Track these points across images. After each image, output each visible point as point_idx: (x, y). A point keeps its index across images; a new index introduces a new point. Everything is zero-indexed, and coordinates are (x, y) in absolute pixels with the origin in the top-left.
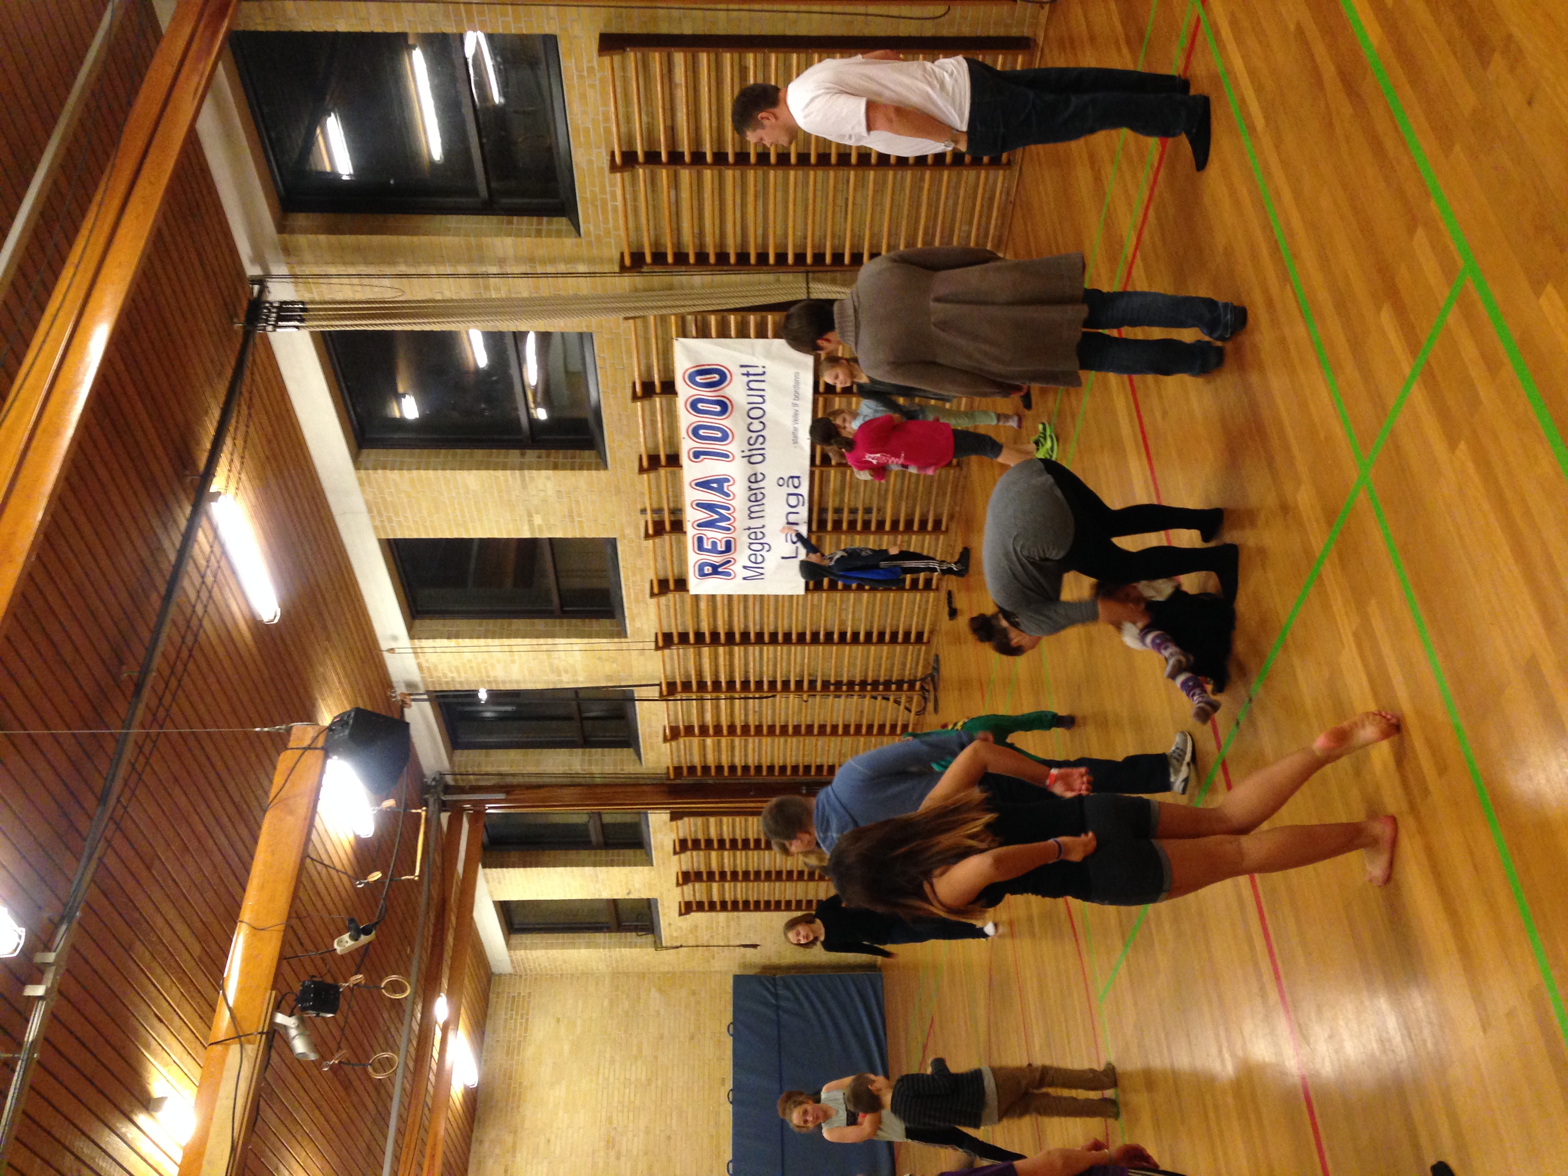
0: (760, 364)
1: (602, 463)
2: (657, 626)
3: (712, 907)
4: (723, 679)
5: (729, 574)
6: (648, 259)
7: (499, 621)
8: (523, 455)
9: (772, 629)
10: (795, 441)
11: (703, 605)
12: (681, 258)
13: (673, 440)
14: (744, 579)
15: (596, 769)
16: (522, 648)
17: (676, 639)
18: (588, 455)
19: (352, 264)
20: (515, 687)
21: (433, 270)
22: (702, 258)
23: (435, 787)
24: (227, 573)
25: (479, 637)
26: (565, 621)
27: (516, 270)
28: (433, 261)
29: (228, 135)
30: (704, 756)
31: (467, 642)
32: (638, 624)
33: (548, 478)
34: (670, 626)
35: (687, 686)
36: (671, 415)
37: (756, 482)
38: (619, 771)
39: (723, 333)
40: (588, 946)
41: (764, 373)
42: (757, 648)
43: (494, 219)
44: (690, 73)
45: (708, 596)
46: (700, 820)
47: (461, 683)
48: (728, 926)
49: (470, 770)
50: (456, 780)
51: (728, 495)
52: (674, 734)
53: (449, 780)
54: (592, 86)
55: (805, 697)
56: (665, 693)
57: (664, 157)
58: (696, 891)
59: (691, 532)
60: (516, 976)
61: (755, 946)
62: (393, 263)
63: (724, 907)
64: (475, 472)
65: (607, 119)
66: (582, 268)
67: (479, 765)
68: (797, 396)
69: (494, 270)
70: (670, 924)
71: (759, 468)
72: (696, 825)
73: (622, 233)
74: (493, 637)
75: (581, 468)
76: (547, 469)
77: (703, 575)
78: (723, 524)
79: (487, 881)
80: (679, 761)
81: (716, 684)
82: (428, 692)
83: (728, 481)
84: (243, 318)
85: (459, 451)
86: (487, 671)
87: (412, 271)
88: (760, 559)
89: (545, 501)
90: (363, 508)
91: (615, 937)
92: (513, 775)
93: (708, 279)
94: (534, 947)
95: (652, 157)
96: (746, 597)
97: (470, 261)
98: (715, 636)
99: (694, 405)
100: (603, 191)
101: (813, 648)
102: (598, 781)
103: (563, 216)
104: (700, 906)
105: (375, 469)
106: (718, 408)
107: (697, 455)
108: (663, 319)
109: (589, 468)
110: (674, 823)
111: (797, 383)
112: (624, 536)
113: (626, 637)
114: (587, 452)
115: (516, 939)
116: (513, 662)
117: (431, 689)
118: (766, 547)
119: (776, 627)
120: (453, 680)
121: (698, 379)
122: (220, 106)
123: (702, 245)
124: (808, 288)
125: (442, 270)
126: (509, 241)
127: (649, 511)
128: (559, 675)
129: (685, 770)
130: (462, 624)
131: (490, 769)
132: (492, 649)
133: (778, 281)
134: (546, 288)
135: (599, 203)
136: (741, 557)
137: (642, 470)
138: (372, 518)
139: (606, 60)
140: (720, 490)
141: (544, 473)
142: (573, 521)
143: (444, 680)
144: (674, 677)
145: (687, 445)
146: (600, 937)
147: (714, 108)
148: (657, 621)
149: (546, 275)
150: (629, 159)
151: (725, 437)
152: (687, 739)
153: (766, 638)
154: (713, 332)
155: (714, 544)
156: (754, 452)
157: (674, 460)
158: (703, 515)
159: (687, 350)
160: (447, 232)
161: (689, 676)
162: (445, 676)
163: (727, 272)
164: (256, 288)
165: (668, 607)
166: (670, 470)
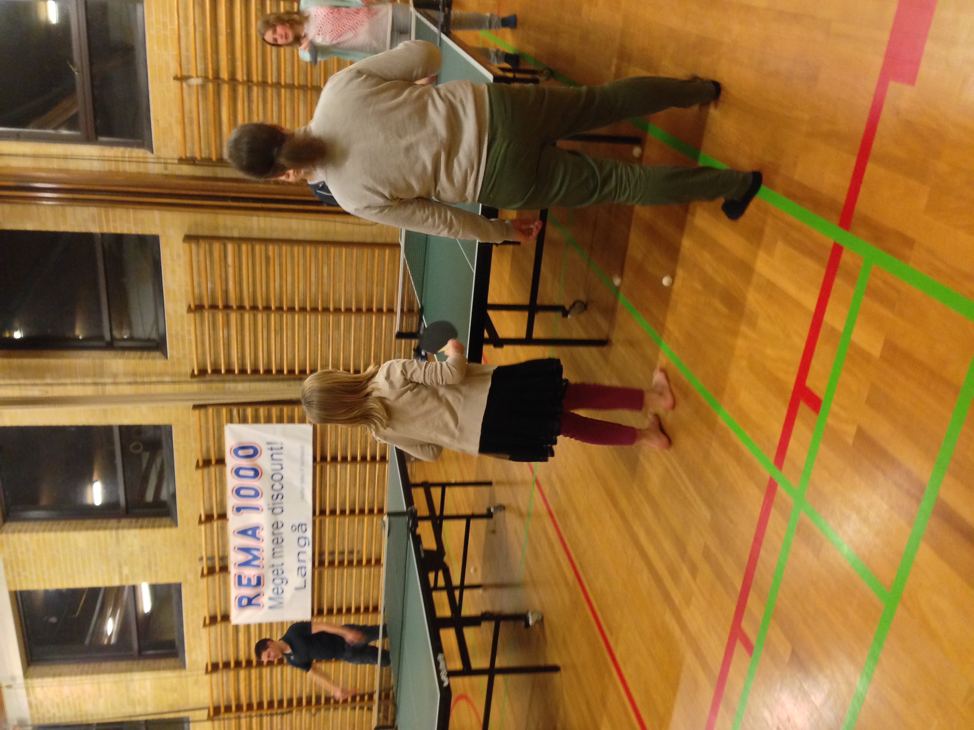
0: (279, 440)
1: (174, 523)
2: (208, 658)
4: (255, 701)
5: (258, 605)
6: (209, 372)
7: (93, 664)
8: (119, 522)
10: (303, 497)
12: (230, 372)
13: (222, 504)
16: (107, 680)
17: (221, 666)
20: (100, 719)
21: (69, 381)
22: (243, 372)
25: (76, 675)
26: (141, 662)
27: (123, 380)
28: (70, 376)
31: (67, 678)
32: (194, 658)
33: (135, 536)
34: (217, 656)
36: (222, 482)
37: (278, 528)
39: (256, 421)
41: (282, 448)
43: (113, 352)
45: (245, 625)
51: (259, 539)
54: (179, 265)
57: (220, 307)
59: (233, 570)
62: (43, 377)
64: (84, 532)
65: (186, 284)
66: (167, 379)
68: (303, 463)
69: (109, 380)
71: (280, 518)
73: (194, 356)
74: (86, 675)
75: (159, 527)
76: (135, 527)
77: (241, 606)
82: (33, 726)
85: (74, 522)
86: (80, 706)
87: (55, 382)
89: (132, 554)
93: (246, 385)
95: (214, 307)
97: (95, 375)
98: (249, 662)
100: (183, 330)
103: (157, 351)
105: (13, 533)
107: (239, 509)
108: (218, 408)
109: (165, 527)
112: (186, 580)
113: (185, 668)
114: (164, 519)
116: (100, 695)
117: (37, 723)
118: (285, 582)
121: (241, 453)
123: (243, 363)
125: (75, 381)
126: (121, 362)
127: (205, 559)
128: (135, 707)
132: (84, 682)
133: (290, 386)
135: (180, 337)
136: (268, 591)
138: (7, 573)
140: (254, 536)
141: (133, 531)
142: (151, 570)
143: (47, 715)
144: (219, 702)
147: (250, 279)
148: (208, 652)
149: (144, 384)
150: (199, 308)
151: (257, 494)
154: (250, 419)
155: (249, 580)
156: (276, 506)
158: (242, 557)
159: (233, 432)
160: (81, 358)
162: (48, 712)
163: (259, 380)
165: (216, 640)
166: (220, 522)
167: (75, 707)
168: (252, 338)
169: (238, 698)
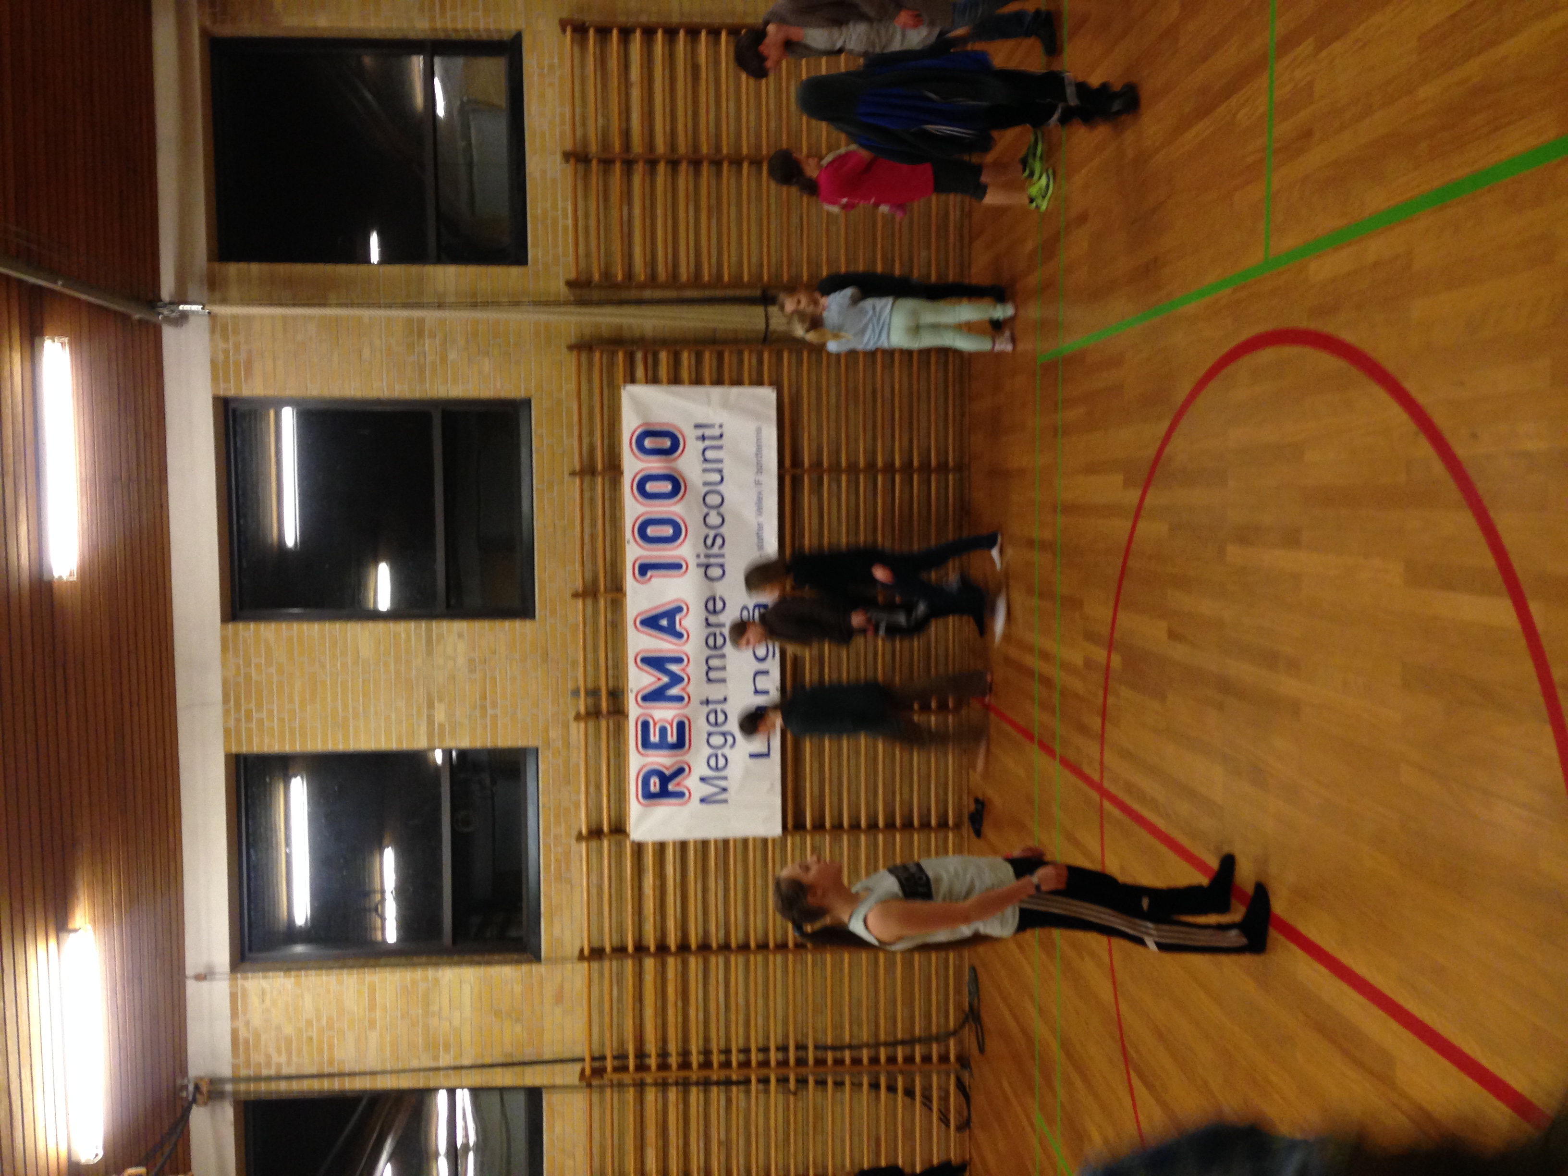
0: (717, 420)
5: (681, 795)
9: (741, 931)
11: (647, 872)
14: (703, 800)
17: (608, 951)
32: (557, 931)
33: (460, 635)
34: (601, 929)
35: (620, 1064)
37: (715, 612)
39: (676, 378)
41: (721, 436)
45: (654, 844)
51: (679, 635)
56: (588, 1076)
59: (634, 711)
65: (563, 122)
68: (760, 469)
71: (719, 587)
73: (571, 259)
76: (461, 620)
77: (648, 795)
78: (674, 691)
83: (679, 609)
86: (331, 1047)
88: (722, 762)
89: (453, 678)
95: (606, 162)
96: (705, 847)
98: (663, 943)
99: (641, 487)
100: (554, 207)
107: (644, 569)
111: (760, 449)
112: (548, 744)
117: (242, 1093)
118: (730, 740)
120: (278, 1072)
121: (648, 443)
127: (582, 693)
135: (549, 222)
136: (698, 759)
137: (575, 597)
138: (227, 713)
141: (457, 626)
142: (484, 715)
143: (264, 1072)
145: (632, 555)
147: (667, 110)
148: (584, 918)
153: (734, 948)
154: (665, 377)
155: (663, 731)
156: (712, 560)
157: (615, 587)
159: (635, 402)
161: (624, 1048)
162: (268, 1061)
167: (321, 1051)
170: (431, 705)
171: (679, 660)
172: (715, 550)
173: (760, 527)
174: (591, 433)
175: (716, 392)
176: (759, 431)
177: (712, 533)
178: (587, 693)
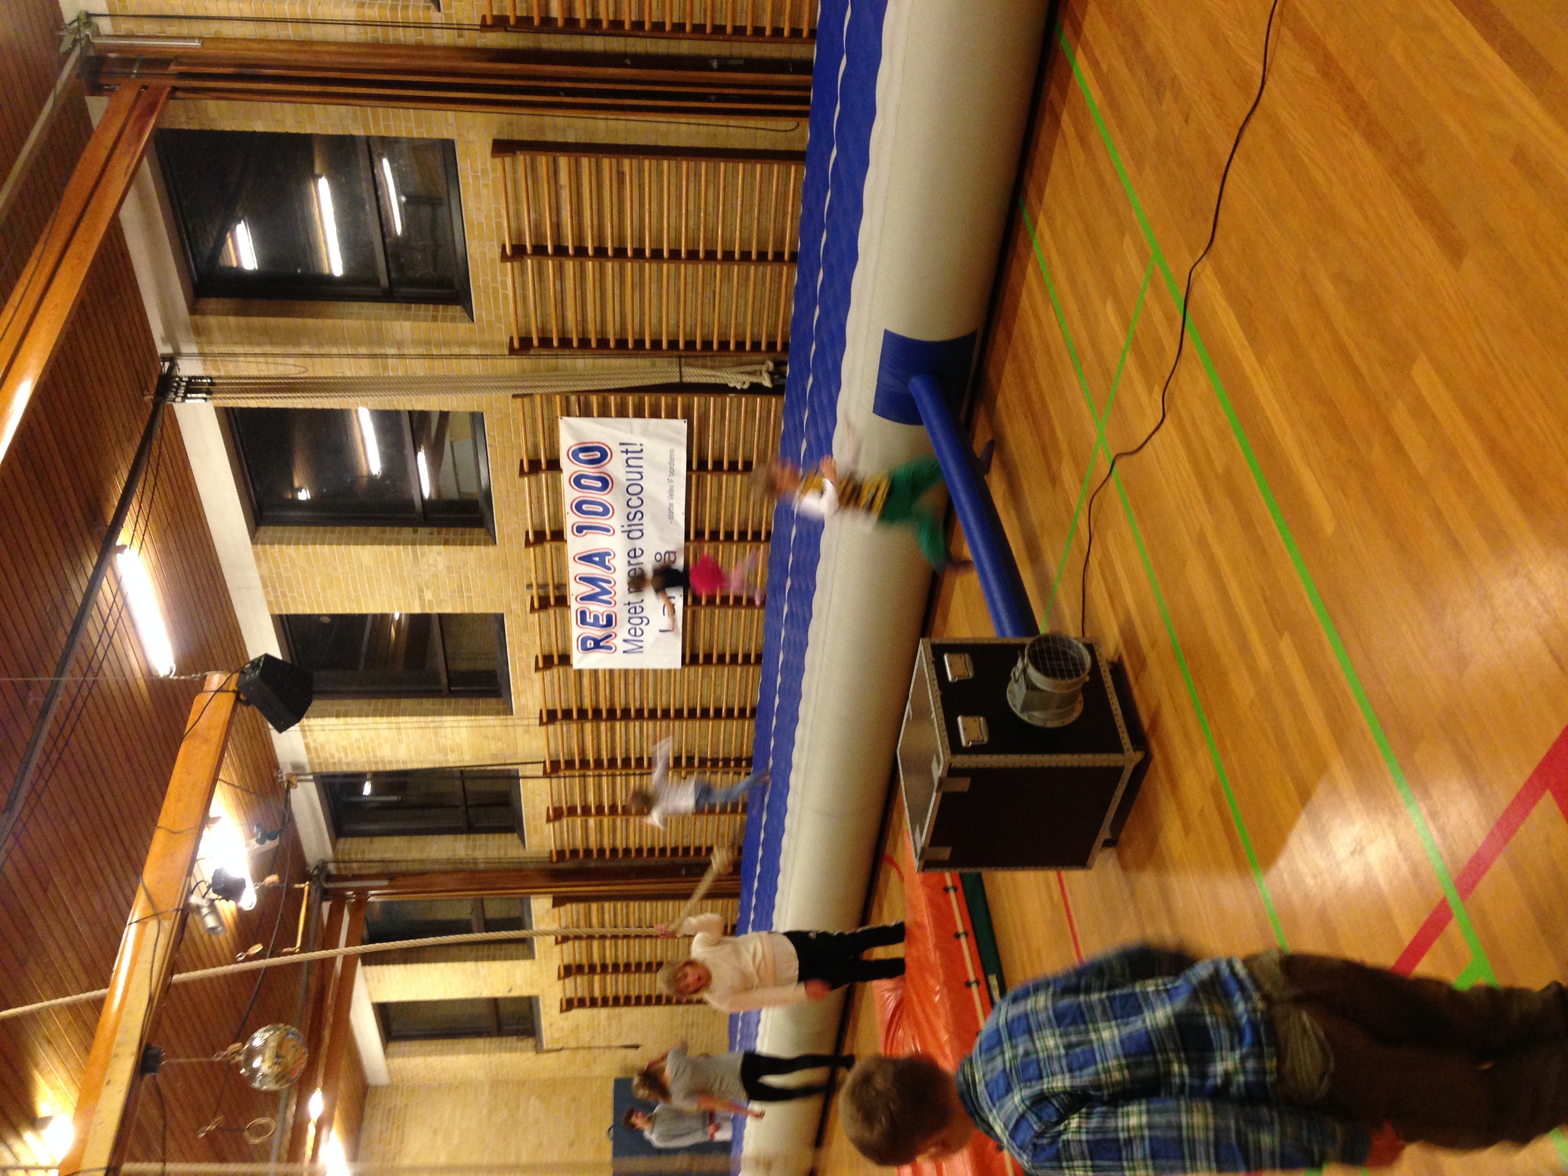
0: (638, 440)
1: (491, 539)
2: (542, 702)
3: (593, 1003)
4: (605, 757)
5: (610, 648)
6: (535, 342)
7: (388, 701)
8: (415, 532)
9: (651, 705)
10: (671, 516)
11: (586, 681)
12: (565, 343)
13: (557, 517)
14: (625, 651)
15: (479, 854)
16: (409, 725)
17: (559, 715)
18: (478, 532)
19: (259, 344)
20: (402, 767)
21: (335, 351)
22: (584, 343)
23: (318, 876)
24: (128, 624)
25: (367, 715)
26: (453, 700)
27: (412, 351)
28: (335, 342)
29: (149, 224)
30: (586, 837)
31: (356, 720)
32: (523, 701)
33: (439, 553)
34: (554, 702)
35: (570, 764)
36: (556, 491)
37: (635, 556)
38: (502, 855)
39: (604, 413)
40: (468, 1052)
41: (642, 451)
42: (637, 723)
43: (394, 305)
44: (573, 177)
45: (591, 670)
46: (582, 906)
47: (348, 764)
48: (610, 1024)
49: (353, 856)
50: (338, 869)
51: (609, 569)
52: (556, 814)
53: (332, 868)
54: (486, 186)
55: (683, 773)
56: (548, 770)
57: (550, 251)
58: (577, 986)
59: (575, 605)
60: (393, 1088)
61: (636, 1047)
62: (297, 344)
63: (605, 1002)
64: (369, 547)
65: (498, 215)
66: (474, 351)
67: (363, 852)
68: (672, 472)
69: (392, 351)
70: (551, 1025)
71: (638, 544)
72: (578, 912)
73: (512, 318)
74: (381, 715)
75: (471, 544)
76: (438, 544)
77: (585, 649)
78: (604, 598)
79: (366, 980)
80: (562, 845)
81: (599, 763)
82: (313, 773)
83: (609, 554)
84: (153, 391)
85: (354, 529)
86: (374, 751)
87: (316, 351)
89: (435, 576)
90: (258, 582)
91: (495, 1042)
92: (397, 861)
93: (590, 362)
94: (411, 1054)
95: (539, 250)
96: (626, 671)
97: (371, 343)
98: (597, 712)
99: (577, 481)
101: (690, 723)
102: (481, 866)
103: (458, 304)
104: (581, 1003)
105: (272, 543)
106: (599, 484)
107: (580, 529)
108: (549, 398)
109: (478, 544)
110: (556, 909)
111: (672, 460)
112: (510, 611)
113: (512, 714)
114: (477, 530)
115: (394, 1047)
116: (400, 741)
117: (318, 770)
118: (645, 621)
119: (656, 704)
120: (340, 760)
121: (581, 456)
122: (143, 198)
123: (584, 331)
124: (681, 372)
125: (343, 351)
126: (407, 324)
127: (534, 587)
128: (447, 755)
129: (568, 854)
130: (351, 704)
131: (372, 856)
132: (379, 726)
133: (654, 365)
134: (440, 368)
135: (491, 291)
136: (622, 631)
137: (528, 544)
138: (267, 593)
139: (498, 161)
140: (602, 564)
141: (436, 548)
142: (461, 596)
143: (331, 761)
144: (558, 756)
145: (571, 519)
146: (480, 1043)
147: (595, 207)
148: (541, 697)
149: (441, 357)
150: (518, 252)
151: (606, 512)
152: (570, 819)
153: (646, 714)
154: (595, 414)
156: (633, 527)
157: (558, 536)
158: (586, 589)
159: (571, 428)
160: (350, 316)
161: (572, 755)
162: (333, 756)
163: (608, 356)
164: (167, 364)
165: (552, 683)
166: (554, 544)
167: (367, 752)
168: (598, 294)
169: (582, 751)
170: (421, 590)
171: (609, 582)
172: (636, 521)
173: (671, 505)
174: (535, 435)
175: (638, 423)
176: (672, 452)
177: (633, 511)
178: (539, 586)
